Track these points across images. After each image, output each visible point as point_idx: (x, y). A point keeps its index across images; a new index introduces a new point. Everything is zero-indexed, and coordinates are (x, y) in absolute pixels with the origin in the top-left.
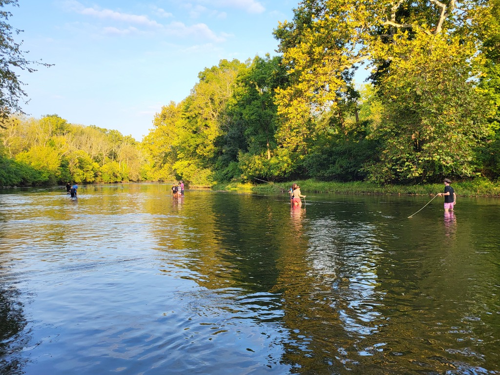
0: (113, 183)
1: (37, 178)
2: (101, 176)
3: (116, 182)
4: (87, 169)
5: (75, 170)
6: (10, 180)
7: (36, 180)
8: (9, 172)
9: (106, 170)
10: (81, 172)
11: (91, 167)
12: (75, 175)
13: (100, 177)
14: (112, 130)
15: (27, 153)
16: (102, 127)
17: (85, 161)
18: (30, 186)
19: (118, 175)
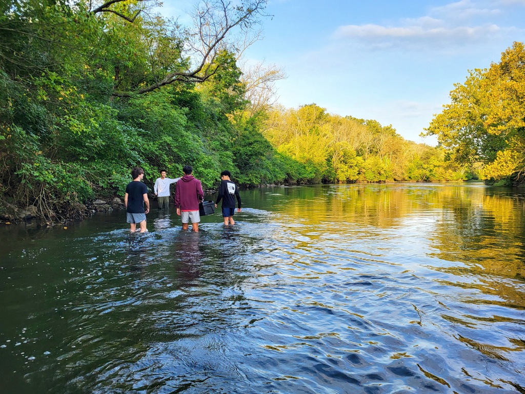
0: (377, 182)
1: (303, 174)
2: (364, 173)
3: (379, 182)
4: (351, 165)
5: (339, 166)
6: (275, 176)
7: (301, 177)
8: (274, 164)
9: (370, 166)
10: (345, 167)
11: (355, 162)
12: (339, 171)
13: (363, 175)
14: (370, 120)
15: (288, 145)
16: (359, 118)
17: (349, 154)
18: (294, 184)
19: (382, 172)
